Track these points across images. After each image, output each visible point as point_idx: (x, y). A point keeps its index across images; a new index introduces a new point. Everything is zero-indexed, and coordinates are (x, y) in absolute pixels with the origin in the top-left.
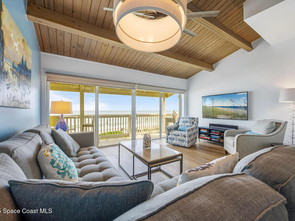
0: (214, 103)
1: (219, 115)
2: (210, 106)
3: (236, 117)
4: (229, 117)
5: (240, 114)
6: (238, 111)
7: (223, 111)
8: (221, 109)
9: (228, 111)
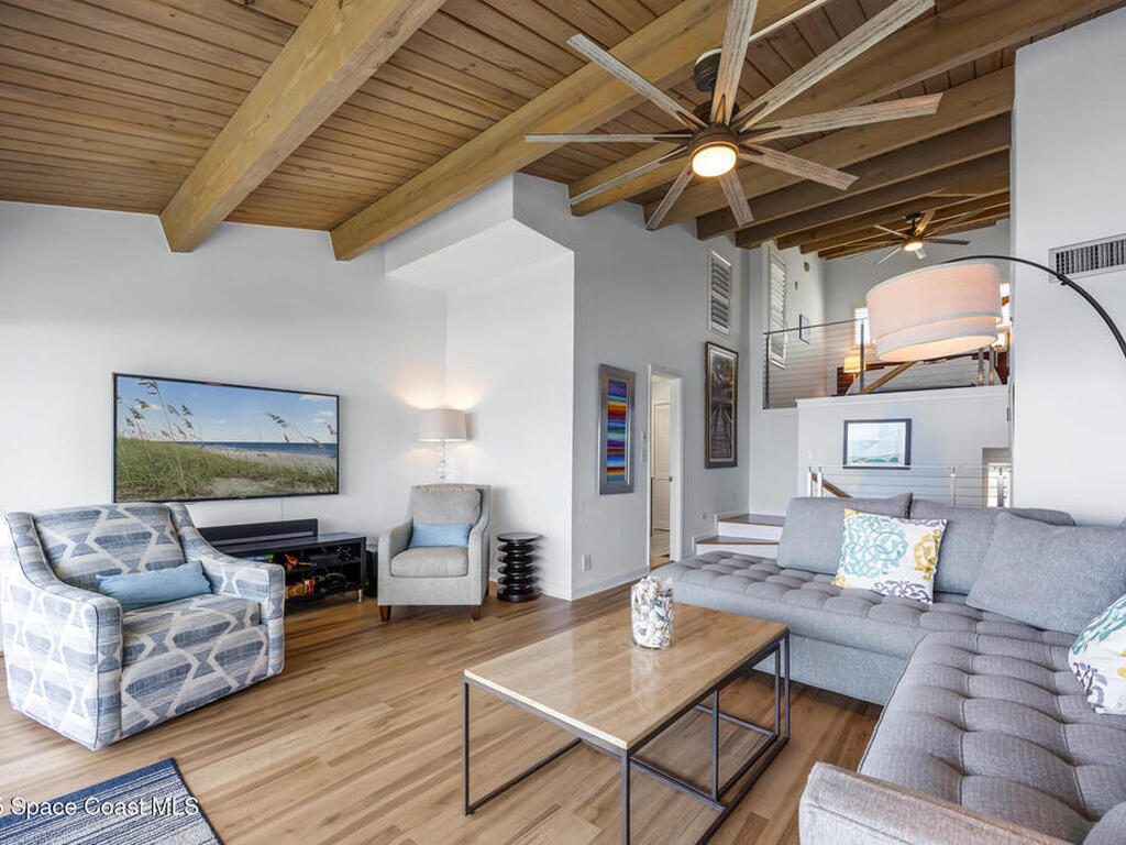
0: (190, 426)
1: (217, 479)
2: (167, 439)
3: (297, 483)
4: (267, 484)
5: (314, 473)
6: (302, 460)
7: (238, 462)
8: (232, 453)
9: (261, 460)
